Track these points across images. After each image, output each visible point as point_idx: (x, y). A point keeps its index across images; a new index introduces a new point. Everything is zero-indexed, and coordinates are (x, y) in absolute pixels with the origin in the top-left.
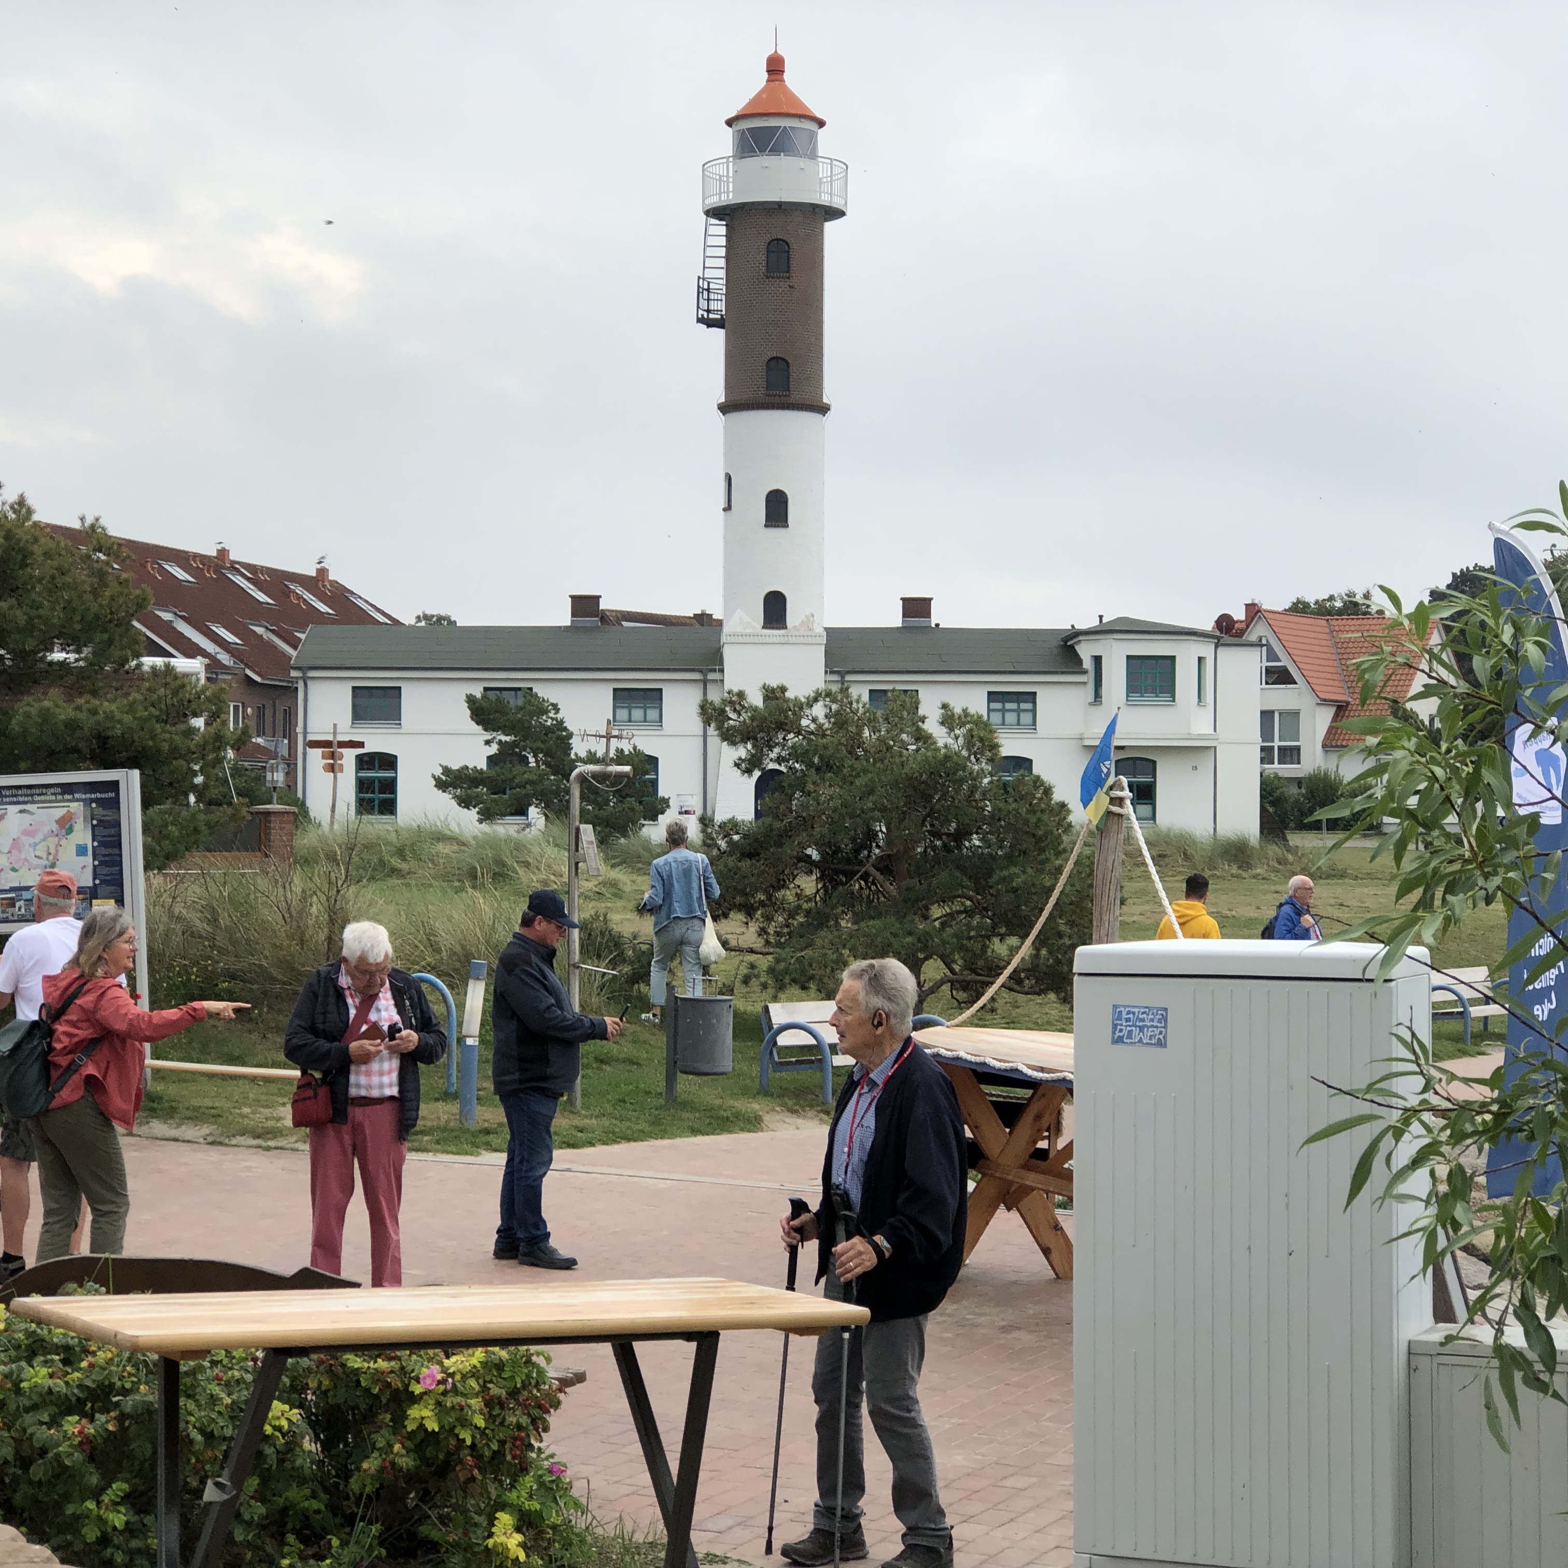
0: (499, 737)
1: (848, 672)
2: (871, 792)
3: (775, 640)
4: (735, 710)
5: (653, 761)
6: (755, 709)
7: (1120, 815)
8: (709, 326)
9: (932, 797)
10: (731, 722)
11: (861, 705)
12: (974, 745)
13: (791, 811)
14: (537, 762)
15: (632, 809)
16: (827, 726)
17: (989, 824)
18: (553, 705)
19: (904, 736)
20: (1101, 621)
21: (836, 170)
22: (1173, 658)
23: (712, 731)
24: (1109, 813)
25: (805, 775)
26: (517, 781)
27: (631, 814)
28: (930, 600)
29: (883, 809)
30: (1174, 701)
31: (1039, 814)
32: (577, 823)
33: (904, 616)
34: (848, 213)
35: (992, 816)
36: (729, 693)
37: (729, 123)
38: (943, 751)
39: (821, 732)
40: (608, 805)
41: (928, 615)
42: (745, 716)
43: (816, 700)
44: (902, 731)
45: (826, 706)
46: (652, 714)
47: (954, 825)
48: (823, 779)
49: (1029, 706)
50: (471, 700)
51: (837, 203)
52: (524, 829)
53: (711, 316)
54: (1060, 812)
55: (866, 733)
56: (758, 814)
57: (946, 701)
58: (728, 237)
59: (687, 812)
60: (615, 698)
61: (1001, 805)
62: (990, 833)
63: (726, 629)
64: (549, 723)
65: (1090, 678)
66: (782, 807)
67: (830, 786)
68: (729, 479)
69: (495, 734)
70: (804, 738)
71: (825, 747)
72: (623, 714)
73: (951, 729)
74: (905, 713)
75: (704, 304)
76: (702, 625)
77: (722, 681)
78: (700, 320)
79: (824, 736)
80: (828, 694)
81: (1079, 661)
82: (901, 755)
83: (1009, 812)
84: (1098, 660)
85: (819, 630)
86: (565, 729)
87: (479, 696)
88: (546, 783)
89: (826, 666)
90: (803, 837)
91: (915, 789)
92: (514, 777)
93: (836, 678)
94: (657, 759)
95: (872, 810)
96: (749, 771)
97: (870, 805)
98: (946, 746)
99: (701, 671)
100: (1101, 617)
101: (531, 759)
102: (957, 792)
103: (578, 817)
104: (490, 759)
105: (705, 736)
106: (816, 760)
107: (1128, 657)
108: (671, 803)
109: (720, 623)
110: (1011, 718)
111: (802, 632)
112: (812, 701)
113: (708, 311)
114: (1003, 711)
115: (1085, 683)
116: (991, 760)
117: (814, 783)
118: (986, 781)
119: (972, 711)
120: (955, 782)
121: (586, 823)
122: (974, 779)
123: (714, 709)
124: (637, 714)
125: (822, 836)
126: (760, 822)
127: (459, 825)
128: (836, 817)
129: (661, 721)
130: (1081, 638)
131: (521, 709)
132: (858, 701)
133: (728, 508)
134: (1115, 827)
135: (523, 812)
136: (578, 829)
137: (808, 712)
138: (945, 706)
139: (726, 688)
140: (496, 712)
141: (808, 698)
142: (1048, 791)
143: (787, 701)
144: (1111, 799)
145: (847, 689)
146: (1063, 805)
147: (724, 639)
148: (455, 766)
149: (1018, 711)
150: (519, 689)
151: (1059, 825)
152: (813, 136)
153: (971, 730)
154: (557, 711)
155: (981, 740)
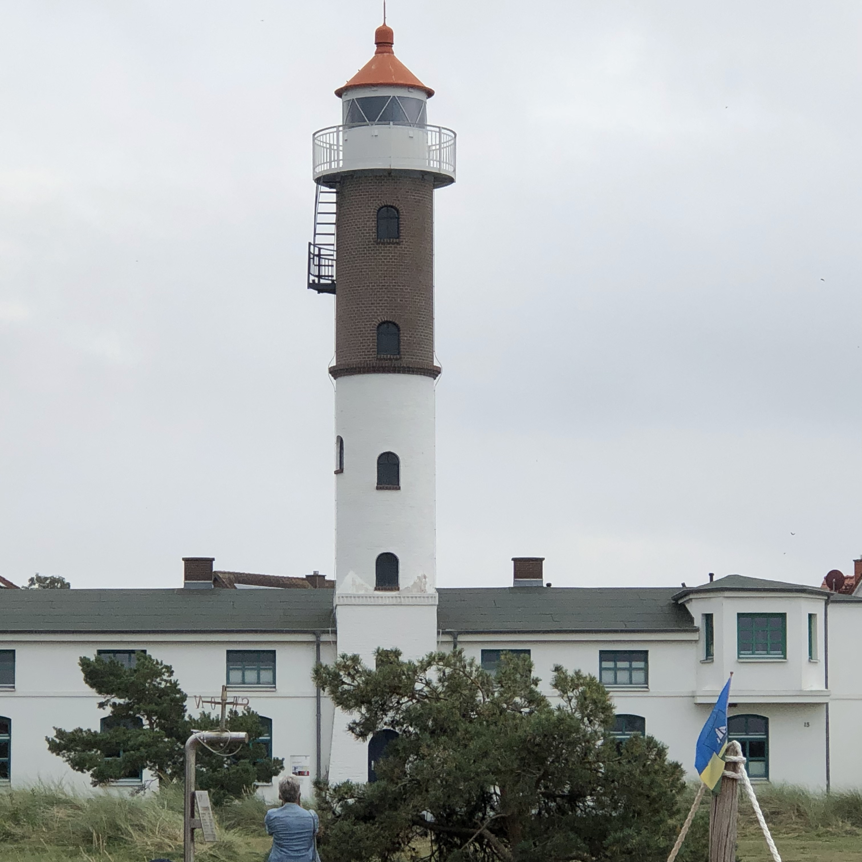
0: (113, 700)
1: (460, 633)
2: (486, 754)
3: (387, 602)
4: (349, 674)
5: (267, 722)
6: (369, 673)
7: (734, 780)
8: (320, 291)
9: (546, 759)
10: (346, 687)
11: (474, 669)
12: (586, 708)
13: (405, 774)
14: (151, 724)
15: (246, 771)
16: (440, 689)
17: (603, 786)
18: (166, 667)
19: (517, 699)
20: (711, 579)
21: (444, 138)
22: (783, 616)
23: (326, 693)
24: (724, 778)
25: (418, 739)
26: (130, 743)
27: (244, 775)
28: (542, 560)
29: (497, 772)
30: (785, 658)
31: (653, 775)
32: (193, 789)
33: (516, 576)
34: (457, 179)
35: (606, 779)
36: (343, 657)
37: (339, 93)
38: (556, 713)
39: (434, 693)
40: (221, 766)
41: (539, 575)
42: (359, 680)
43: (429, 664)
44: (515, 694)
45: (439, 670)
46: (266, 676)
47: (567, 786)
48: (437, 743)
49: (641, 665)
50: (85, 663)
51: (446, 170)
52: (137, 792)
53: (322, 281)
54: (673, 773)
55: (480, 696)
56: (372, 776)
57: (559, 663)
58: (339, 203)
59: (300, 773)
60: (228, 660)
61: (616, 767)
62: (604, 794)
63: (339, 591)
64: (163, 686)
65: (702, 635)
66: (396, 770)
67: (444, 749)
68: (340, 441)
69: (108, 697)
70: (418, 701)
71: (439, 711)
72: (236, 676)
73: (564, 692)
74: (518, 676)
75: (315, 270)
76: (316, 587)
77: (335, 643)
78: (312, 286)
79: (438, 699)
80: (442, 658)
81: (691, 620)
82: (514, 718)
83: (622, 774)
84: (709, 618)
85: (431, 591)
86: (179, 691)
87: (93, 659)
88: (161, 745)
89: (439, 627)
90: (417, 800)
91: (529, 752)
92: (129, 739)
93: (448, 638)
94: (271, 720)
95: (486, 773)
96: (363, 735)
97: (484, 768)
98: (559, 709)
99: (314, 633)
100: (711, 575)
101: (145, 722)
102: (571, 753)
103: (193, 785)
104: (104, 721)
105: (318, 697)
106: (430, 723)
107: (739, 614)
108: (285, 764)
109: (332, 584)
110: (623, 676)
111: (415, 593)
112: (425, 665)
113: (319, 277)
114: (615, 669)
115: (696, 641)
116: (604, 722)
117: (428, 746)
118: (599, 743)
119: (585, 673)
120: (569, 744)
121: (202, 789)
122: (588, 741)
123: (329, 674)
124: (251, 676)
125: (438, 799)
126: (375, 784)
127: (73, 789)
128: (451, 780)
129: (274, 683)
130: (691, 596)
131: (135, 671)
132: (471, 665)
133: (340, 471)
134: (729, 792)
135: (136, 774)
136: (193, 796)
137: (422, 676)
138: (558, 669)
139: (340, 652)
140: (111, 674)
141: (421, 662)
142: (661, 752)
143: (400, 665)
144: (727, 764)
145: (460, 652)
146: (676, 766)
147: (336, 601)
148: (69, 729)
149: (630, 670)
150: (133, 652)
151: (673, 785)
152: (421, 106)
153: (583, 693)
154: (171, 673)
155: (595, 702)
